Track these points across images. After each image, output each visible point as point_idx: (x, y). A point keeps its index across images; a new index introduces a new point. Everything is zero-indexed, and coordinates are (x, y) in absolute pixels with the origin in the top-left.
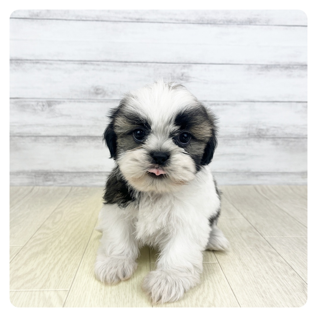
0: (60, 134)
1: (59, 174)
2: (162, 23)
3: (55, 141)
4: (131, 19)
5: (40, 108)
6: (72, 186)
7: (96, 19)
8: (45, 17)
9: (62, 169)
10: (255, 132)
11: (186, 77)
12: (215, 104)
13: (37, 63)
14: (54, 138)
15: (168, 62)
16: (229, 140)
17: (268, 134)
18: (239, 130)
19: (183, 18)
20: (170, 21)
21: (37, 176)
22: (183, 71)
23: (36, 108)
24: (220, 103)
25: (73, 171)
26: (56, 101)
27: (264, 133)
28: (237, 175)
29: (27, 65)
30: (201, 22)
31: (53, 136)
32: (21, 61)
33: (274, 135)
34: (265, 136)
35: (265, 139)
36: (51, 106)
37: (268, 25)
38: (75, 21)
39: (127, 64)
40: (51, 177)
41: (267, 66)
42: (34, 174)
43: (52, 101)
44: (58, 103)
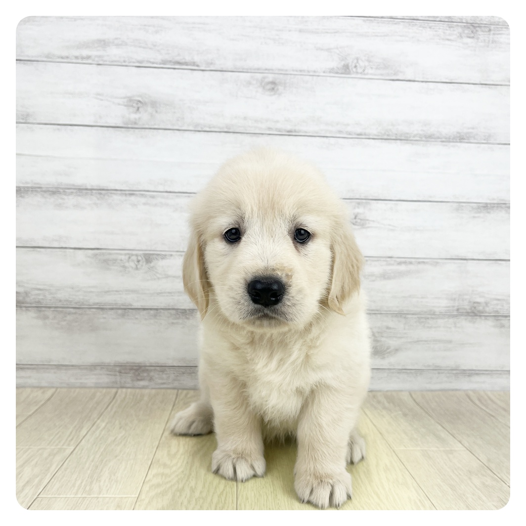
0: (162, 306)
1: (159, 369)
2: (327, 137)
3: (155, 316)
4: (280, 130)
5: (132, 264)
6: (178, 389)
7: (226, 130)
8: (147, 126)
9: (163, 361)
10: (466, 306)
11: (361, 220)
12: (405, 263)
13: (131, 195)
14: (152, 312)
16: (428, 318)
17: (487, 309)
18: (442, 304)
19: (359, 131)
20: (338, 135)
21: (123, 371)
22: (357, 210)
23: (127, 264)
24: (413, 260)
25: (180, 365)
26: (158, 255)
27: (481, 308)
28: (439, 373)
29: (116, 198)
30: (385, 137)
31: (151, 309)
32: (106, 192)
33: (497, 312)
34: (483, 313)
35: (483, 318)
36: (151, 262)
37: (488, 143)
38: (193, 132)
40: (145, 374)
41: (487, 205)
42: (118, 369)
43: (153, 254)
44: (162, 259)
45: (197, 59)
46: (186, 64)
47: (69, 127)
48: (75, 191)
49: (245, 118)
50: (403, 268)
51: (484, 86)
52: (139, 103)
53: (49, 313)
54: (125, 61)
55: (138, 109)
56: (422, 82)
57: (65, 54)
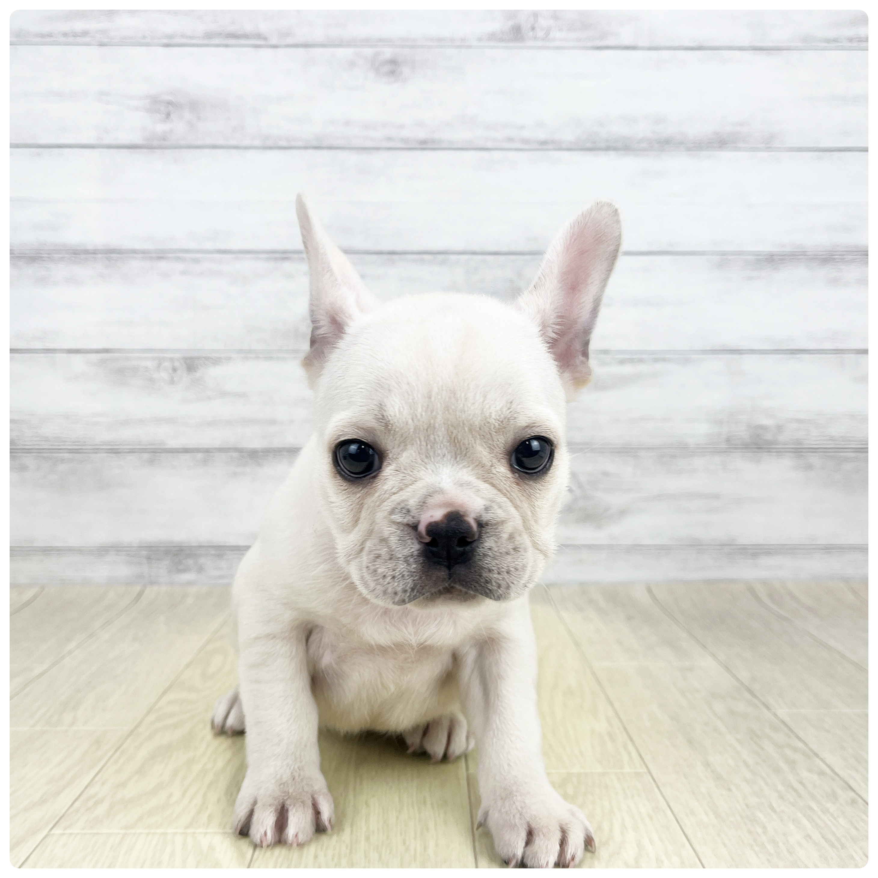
0: (217, 444)
1: (213, 552)
2: (488, 149)
3: (205, 462)
4: (405, 140)
5: (164, 375)
7: (315, 143)
8: (184, 143)
9: (220, 538)
10: (744, 433)
12: (631, 361)
13: (160, 258)
14: (200, 456)
15: (505, 249)
16: (674, 456)
17: (780, 437)
18: (699, 431)
19: (542, 135)
20: (506, 146)
21: (153, 556)
23: (156, 375)
24: (645, 356)
26: (206, 358)
27: (769, 436)
28: (699, 553)
29: (135, 265)
30: (589, 145)
31: (197, 450)
32: (120, 255)
33: (798, 442)
34: (772, 444)
35: (774, 454)
36: (196, 371)
37: (769, 149)
38: (260, 150)
39: (395, 257)
40: (190, 562)
41: (773, 255)
42: (144, 553)
43: (198, 358)
44: (213, 363)
45: (263, 27)
46: (246, 36)
47: (56, 150)
48: (67, 255)
49: (347, 123)
50: (627, 369)
51: (758, 52)
52: (170, 106)
53: (29, 460)
54: (144, 37)
55: (168, 115)
56: (650, 49)
57: (46, 29)
